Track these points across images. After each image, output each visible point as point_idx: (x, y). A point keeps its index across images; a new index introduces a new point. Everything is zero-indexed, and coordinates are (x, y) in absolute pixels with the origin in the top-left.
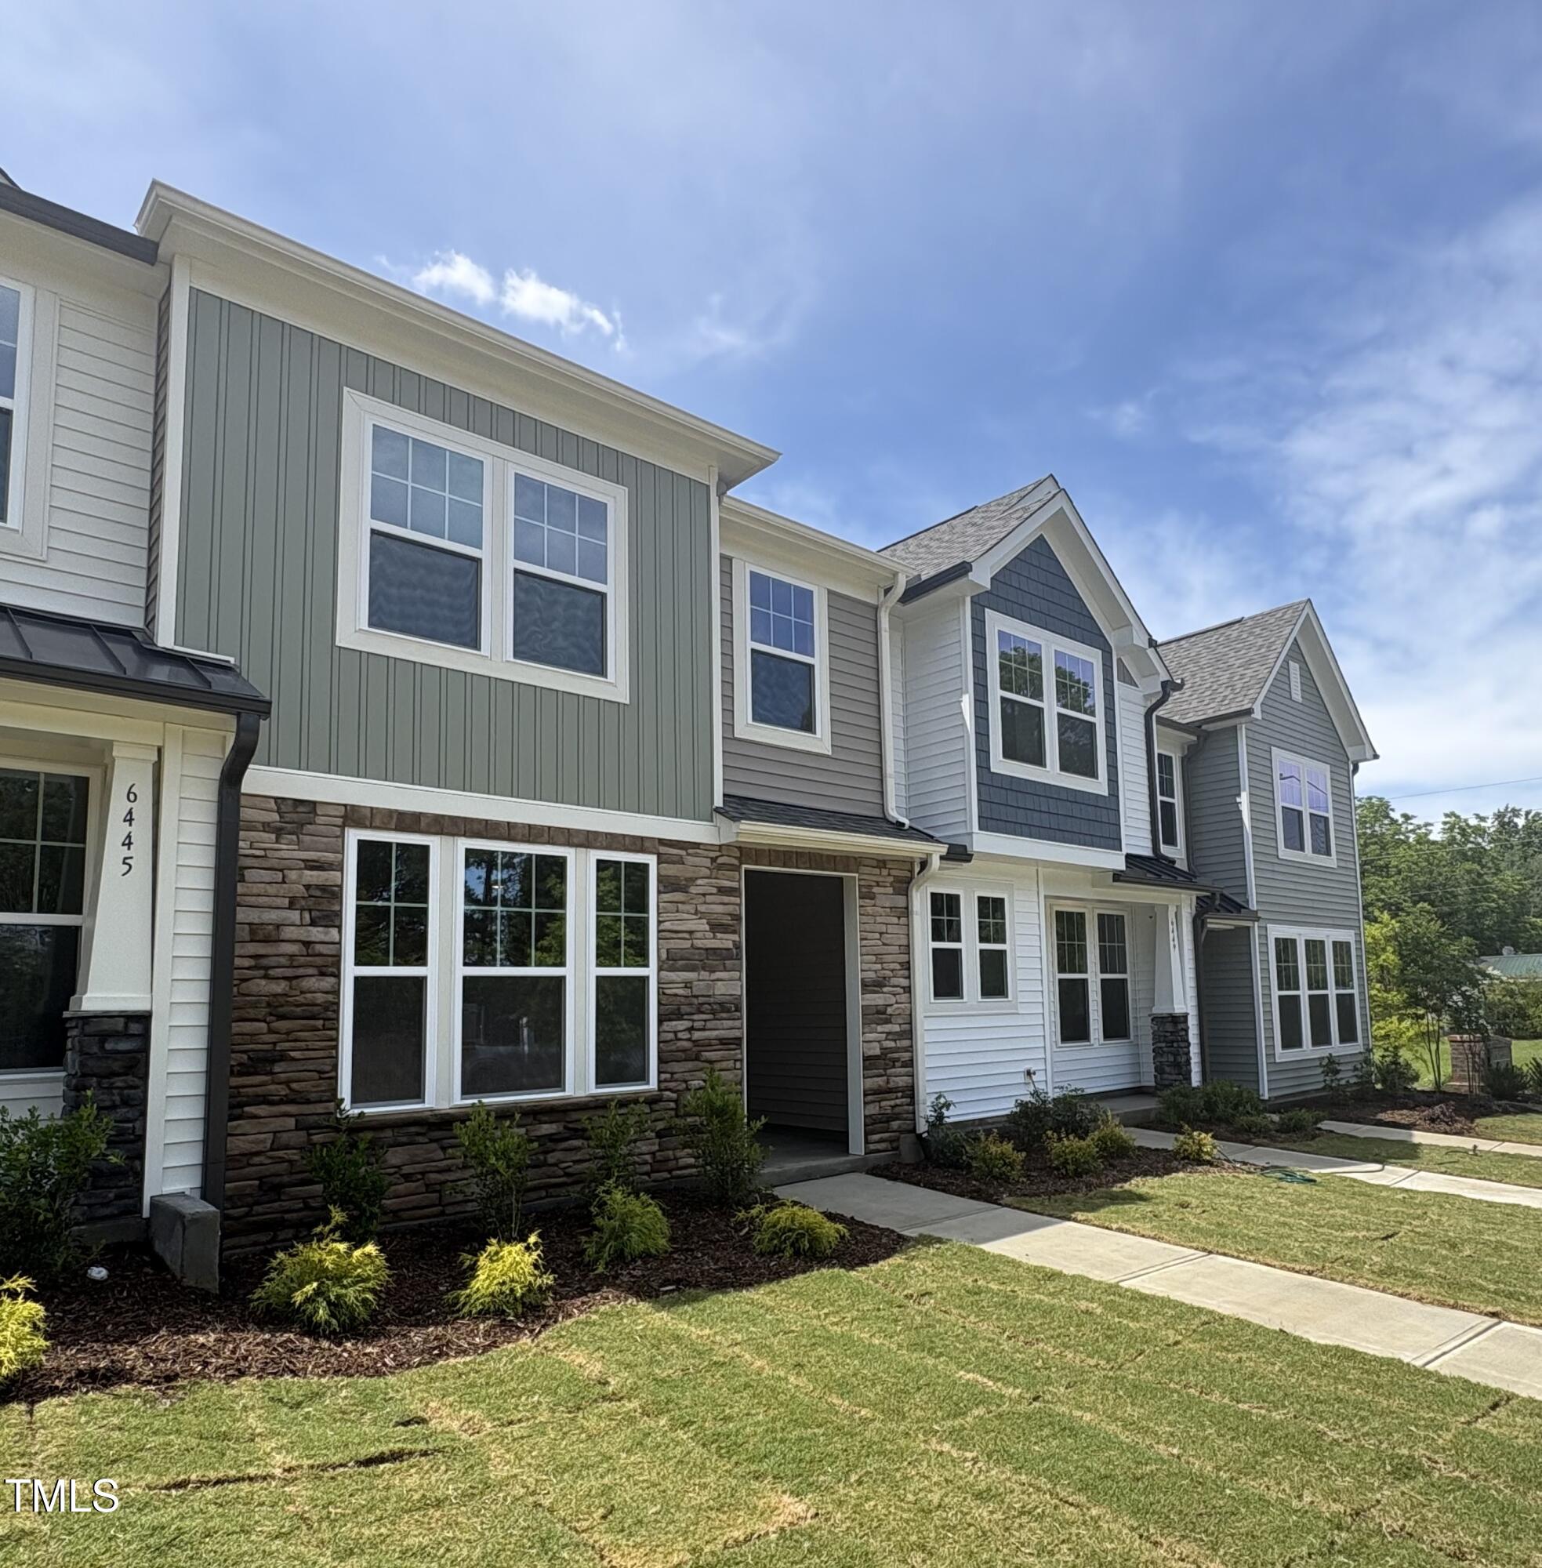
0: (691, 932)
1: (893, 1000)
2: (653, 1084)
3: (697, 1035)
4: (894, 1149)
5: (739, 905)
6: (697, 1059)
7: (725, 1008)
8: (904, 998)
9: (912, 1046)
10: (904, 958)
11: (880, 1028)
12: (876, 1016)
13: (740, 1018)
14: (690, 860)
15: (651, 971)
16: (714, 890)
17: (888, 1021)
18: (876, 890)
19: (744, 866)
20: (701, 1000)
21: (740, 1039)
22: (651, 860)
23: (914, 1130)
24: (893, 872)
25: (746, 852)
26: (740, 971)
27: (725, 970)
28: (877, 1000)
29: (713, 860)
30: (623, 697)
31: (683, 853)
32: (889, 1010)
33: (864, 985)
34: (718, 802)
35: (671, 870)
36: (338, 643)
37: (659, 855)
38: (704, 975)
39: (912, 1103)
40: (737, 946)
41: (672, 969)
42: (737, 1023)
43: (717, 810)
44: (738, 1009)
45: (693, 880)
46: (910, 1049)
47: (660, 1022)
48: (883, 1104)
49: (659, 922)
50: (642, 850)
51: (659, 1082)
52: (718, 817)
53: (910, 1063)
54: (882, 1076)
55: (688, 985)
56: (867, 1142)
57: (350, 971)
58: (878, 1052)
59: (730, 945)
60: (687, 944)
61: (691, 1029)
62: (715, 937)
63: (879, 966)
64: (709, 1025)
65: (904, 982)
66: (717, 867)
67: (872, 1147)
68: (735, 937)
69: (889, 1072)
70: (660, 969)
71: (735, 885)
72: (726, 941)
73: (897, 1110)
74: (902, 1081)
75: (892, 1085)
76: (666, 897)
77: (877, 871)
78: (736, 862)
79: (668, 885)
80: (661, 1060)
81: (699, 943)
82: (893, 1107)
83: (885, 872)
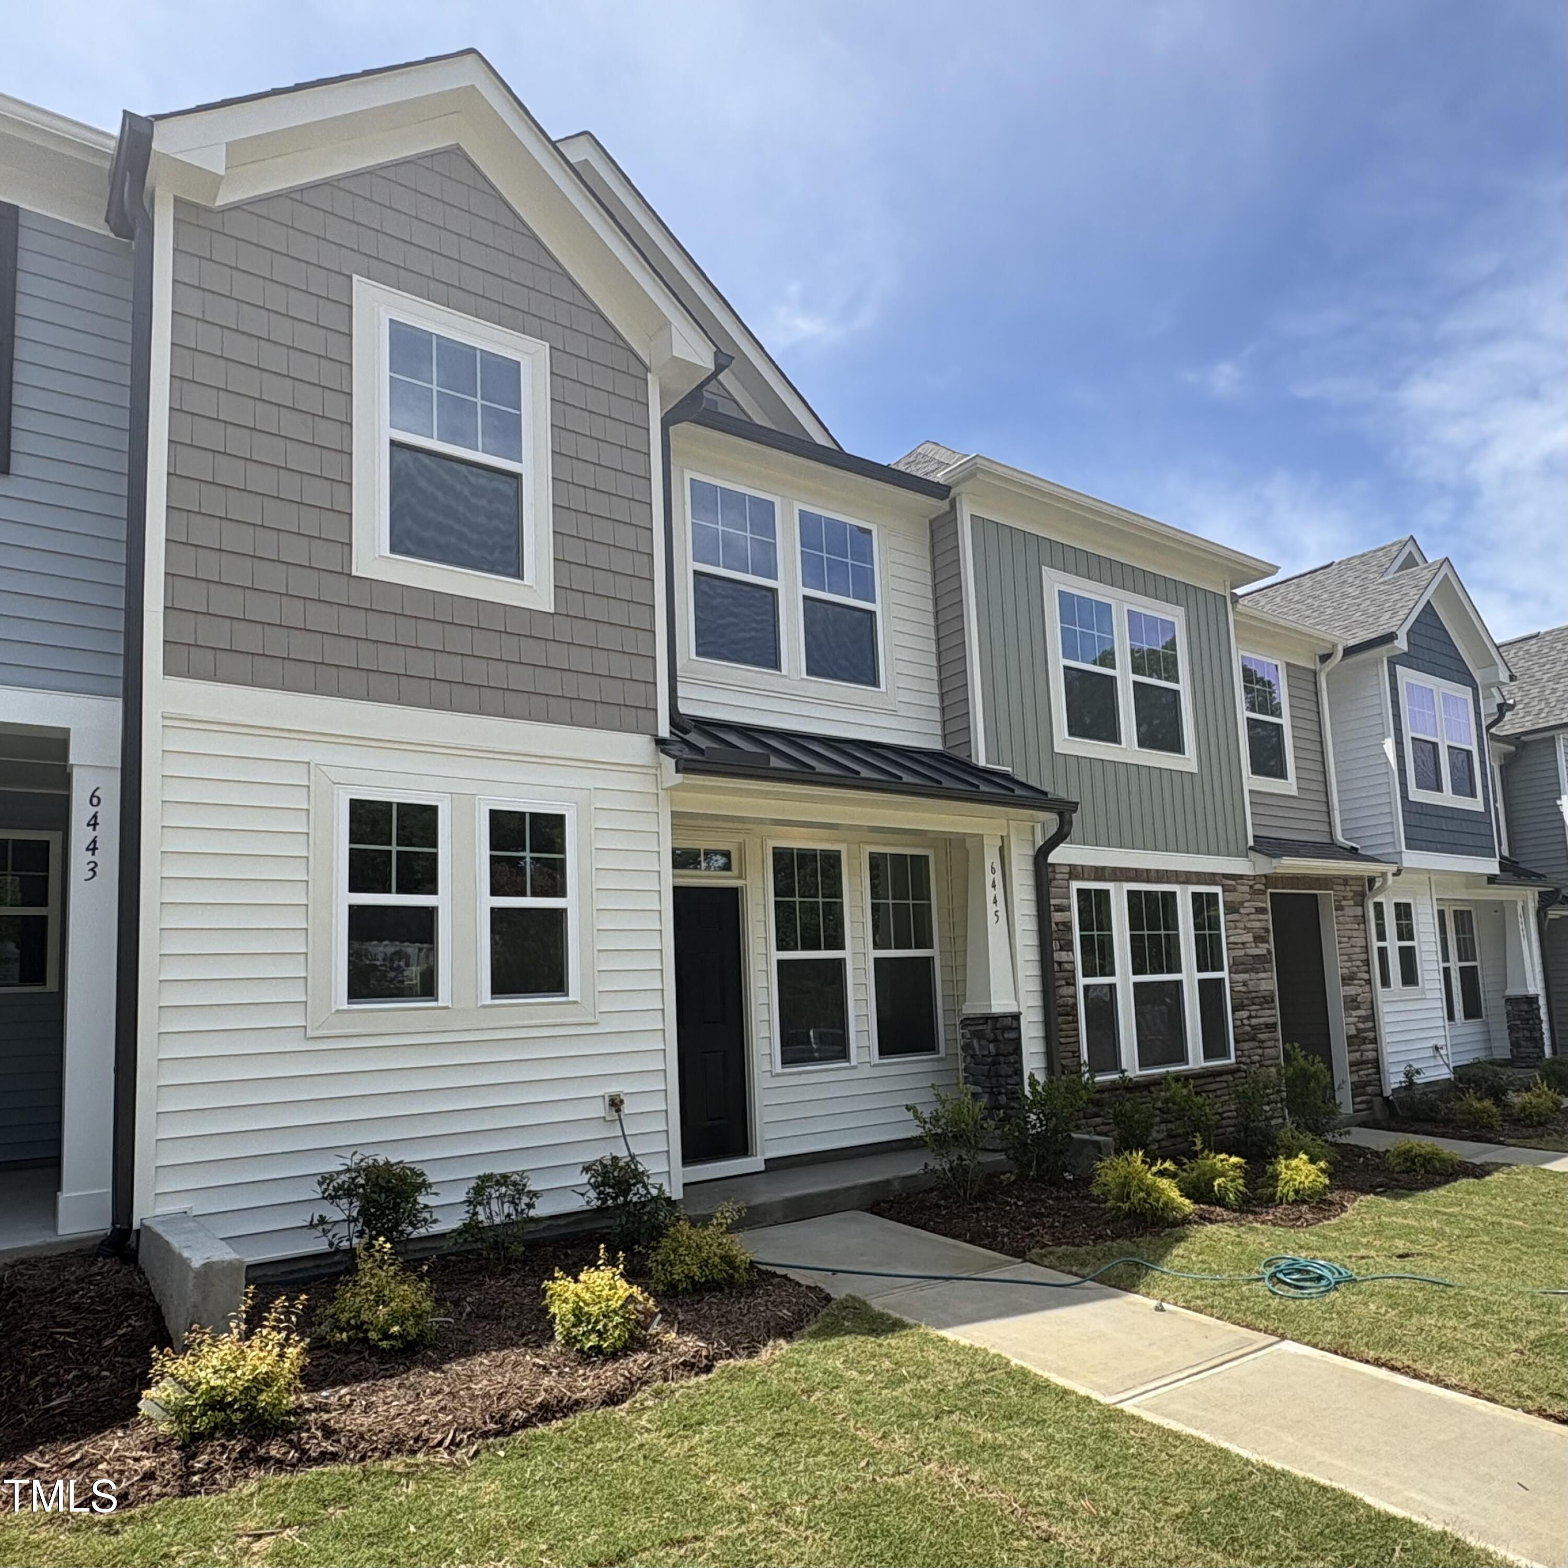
0: (1243, 944)
1: (1360, 990)
2: (1233, 1060)
3: (1254, 1021)
4: (1369, 1109)
5: (1267, 921)
6: (1254, 1040)
7: (1267, 1000)
8: (1367, 988)
9: (1374, 1027)
10: (1364, 956)
11: (1354, 1013)
12: (1352, 1003)
13: (1274, 1008)
14: (1240, 888)
15: (1224, 974)
16: (1253, 910)
17: (1358, 1008)
18: (1344, 903)
19: (1269, 891)
20: (1254, 994)
21: (1275, 1024)
22: (1218, 890)
23: (1381, 1094)
24: (1354, 888)
25: (1270, 880)
26: (1272, 971)
27: (1265, 972)
28: (1351, 990)
29: (1251, 887)
30: (1193, 767)
31: (1233, 883)
32: (1359, 999)
33: (1343, 979)
34: (1251, 843)
35: (1231, 897)
36: (1056, 750)
37: (1223, 886)
38: (1253, 975)
39: (1378, 1073)
40: (1269, 952)
41: (1235, 973)
42: (1273, 1012)
43: (1251, 848)
44: (1273, 1001)
45: (1241, 903)
46: (1374, 1029)
47: (1233, 1012)
48: (1361, 1073)
49: (1227, 937)
50: (1215, 883)
51: (1237, 1057)
52: (1252, 854)
53: (1375, 1041)
54: (1356, 1051)
55: (1245, 984)
56: (1354, 1104)
57: (1082, 981)
58: (1354, 1032)
59: (1265, 952)
60: (1242, 953)
61: (1250, 1017)
62: (1257, 947)
63: (1349, 964)
64: (1259, 1013)
65: (1366, 976)
66: (1254, 892)
67: (1357, 1107)
68: (1266, 945)
69: (1363, 1047)
70: (1230, 972)
71: (1263, 905)
72: (1261, 950)
73: (1369, 1078)
74: (1370, 1055)
75: (1365, 1058)
76: (1230, 917)
77: (1342, 888)
78: (1263, 887)
79: (1231, 908)
80: (1237, 1041)
81: (1250, 952)
82: (1367, 1075)
83: (1348, 888)
